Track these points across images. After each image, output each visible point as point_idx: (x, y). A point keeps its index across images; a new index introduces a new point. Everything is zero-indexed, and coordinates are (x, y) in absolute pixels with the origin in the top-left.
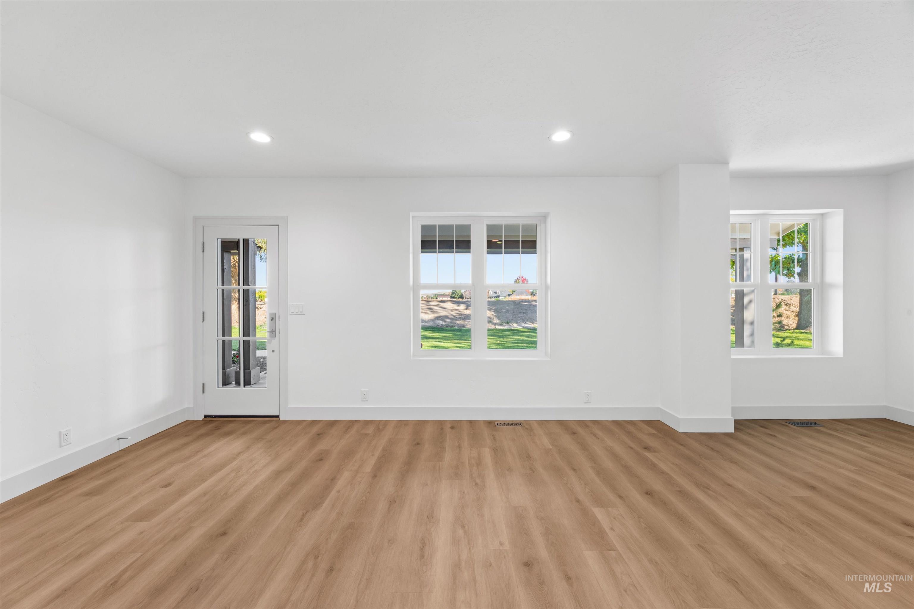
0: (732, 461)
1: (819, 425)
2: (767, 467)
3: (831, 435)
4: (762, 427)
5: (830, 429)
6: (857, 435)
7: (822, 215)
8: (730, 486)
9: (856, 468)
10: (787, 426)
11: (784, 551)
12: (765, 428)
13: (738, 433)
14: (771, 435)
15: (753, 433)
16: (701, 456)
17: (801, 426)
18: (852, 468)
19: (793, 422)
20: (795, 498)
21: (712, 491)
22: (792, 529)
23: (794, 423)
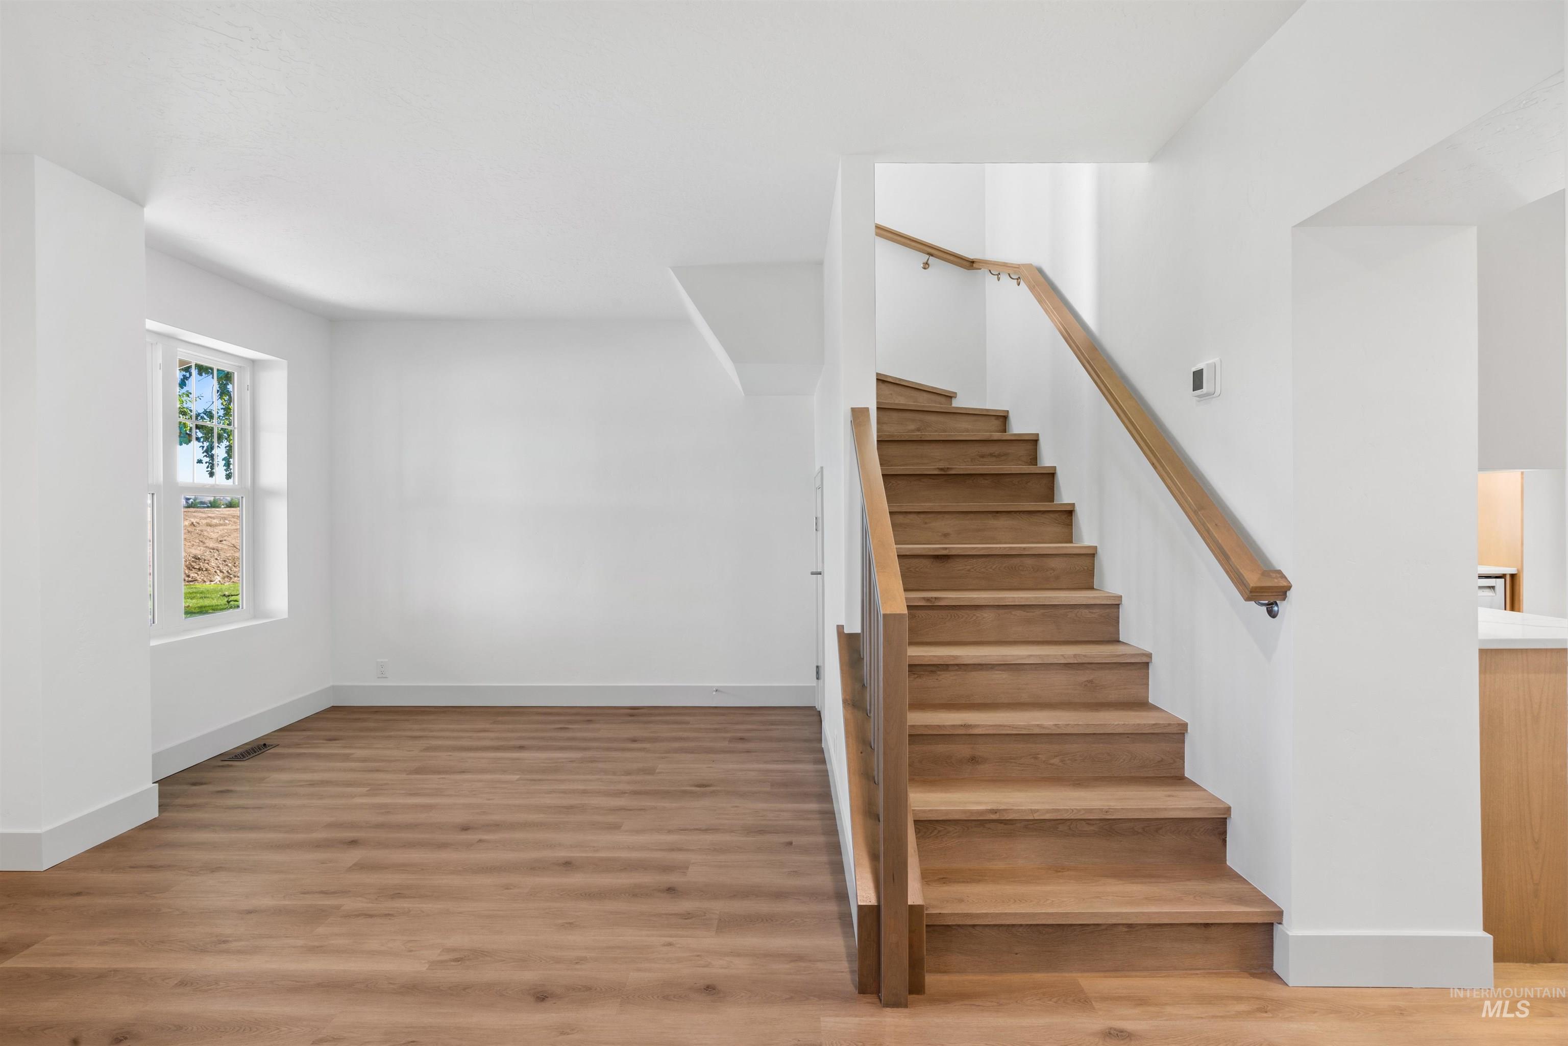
0: (214, 869)
1: (272, 745)
2: (272, 846)
3: (299, 755)
4: (194, 784)
5: (289, 746)
6: (324, 742)
7: (253, 362)
8: (251, 913)
9: (368, 789)
10: (231, 766)
11: (411, 951)
12: (201, 784)
13: (166, 814)
14: (222, 792)
15: (190, 802)
16: (147, 893)
17: (249, 757)
18: (364, 790)
19: (233, 756)
20: (351, 869)
21: (235, 941)
22: (389, 915)
23: (236, 756)
